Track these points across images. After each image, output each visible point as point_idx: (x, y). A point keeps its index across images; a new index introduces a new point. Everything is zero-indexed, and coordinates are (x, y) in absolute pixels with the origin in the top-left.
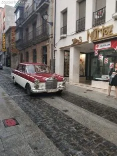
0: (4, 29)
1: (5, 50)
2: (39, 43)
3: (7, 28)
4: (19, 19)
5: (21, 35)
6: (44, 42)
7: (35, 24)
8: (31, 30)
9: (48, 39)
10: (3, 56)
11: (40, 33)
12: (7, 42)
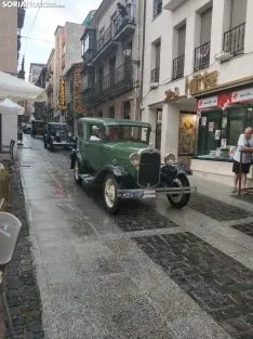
0: (63, 68)
1: (65, 108)
2: (118, 96)
3: (68, 67)
4: (89, 51)
5: (91, 79)
6: (126, 95)
7: (113, 62)
8: (107, 72)
9: (132, 89)
10: (61, 118)
11: (120, 77)
12: (68, 92)
